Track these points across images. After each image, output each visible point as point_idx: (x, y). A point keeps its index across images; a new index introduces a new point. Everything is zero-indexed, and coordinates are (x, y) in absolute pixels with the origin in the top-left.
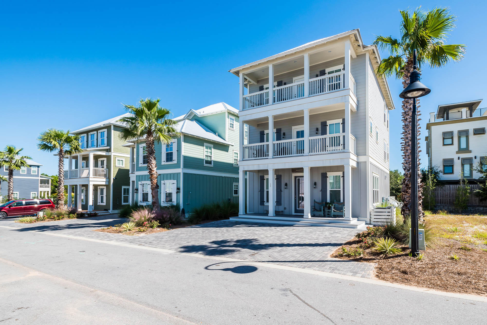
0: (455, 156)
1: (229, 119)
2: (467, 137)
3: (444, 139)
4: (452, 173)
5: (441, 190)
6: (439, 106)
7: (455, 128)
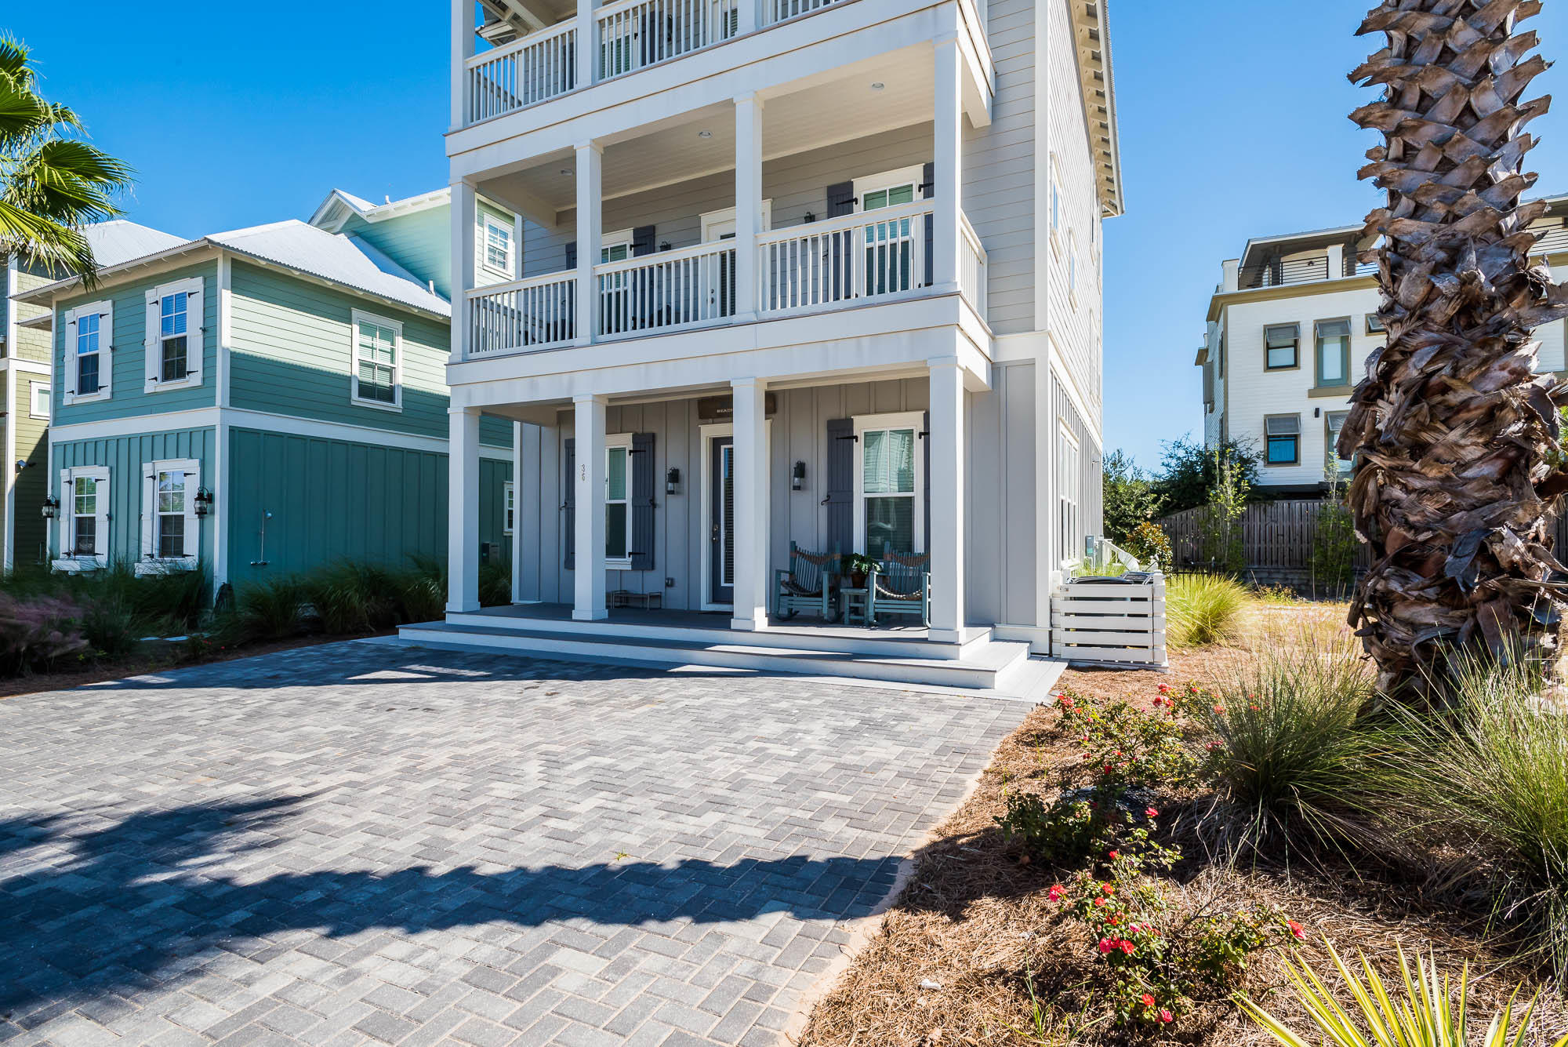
0: (1304, 407)
1: (486, 230)
2: (1345, 341)
3: (1268, 348)
4: (1295, 461)
5: (1263, 517)
6: (1251, 243)
7: (1305, 311)
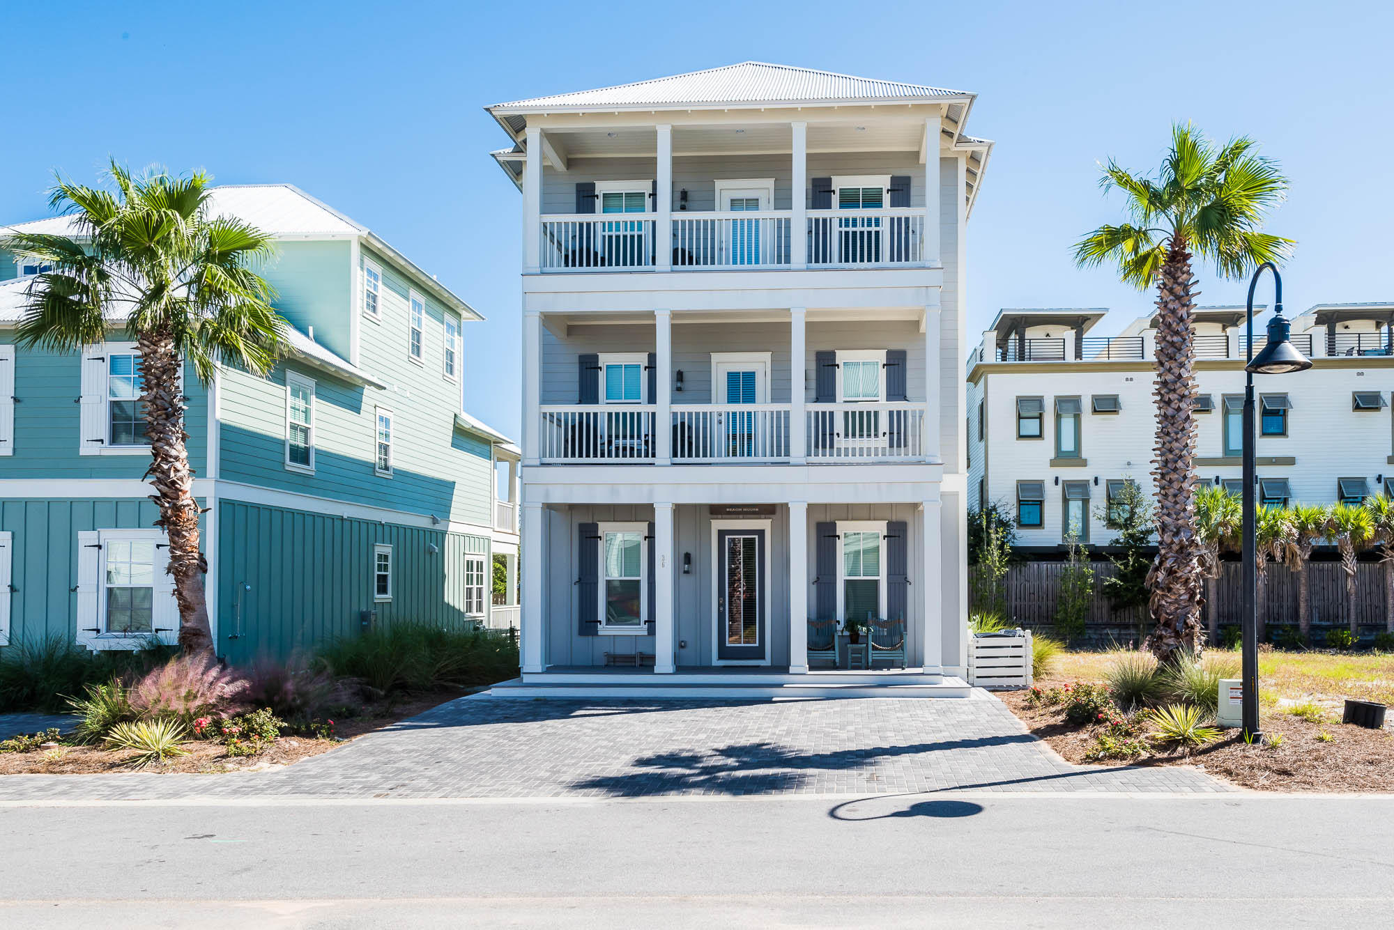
0: (1045, 474)
1: (365, 272)
2: (1077, 418)
3: (1020, 417)
4: (1040, 525)
5: (1018, 577)
6: (1004, 313)
7: (1049, 386)
